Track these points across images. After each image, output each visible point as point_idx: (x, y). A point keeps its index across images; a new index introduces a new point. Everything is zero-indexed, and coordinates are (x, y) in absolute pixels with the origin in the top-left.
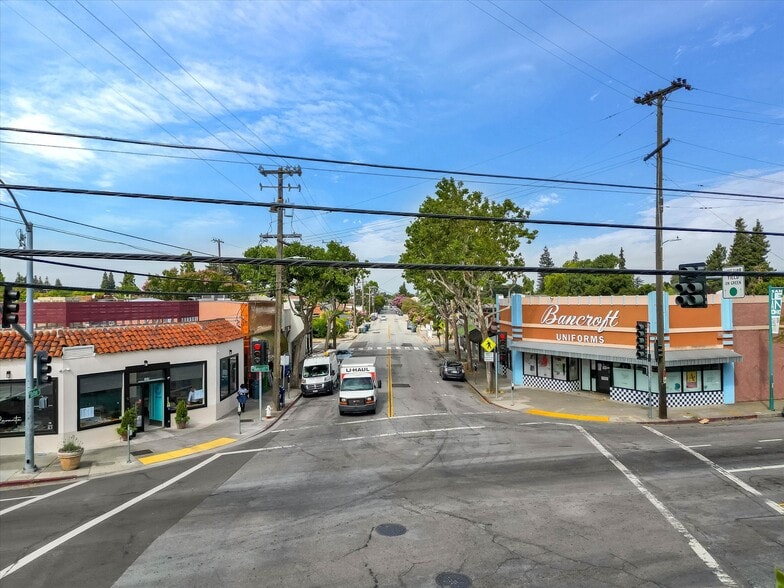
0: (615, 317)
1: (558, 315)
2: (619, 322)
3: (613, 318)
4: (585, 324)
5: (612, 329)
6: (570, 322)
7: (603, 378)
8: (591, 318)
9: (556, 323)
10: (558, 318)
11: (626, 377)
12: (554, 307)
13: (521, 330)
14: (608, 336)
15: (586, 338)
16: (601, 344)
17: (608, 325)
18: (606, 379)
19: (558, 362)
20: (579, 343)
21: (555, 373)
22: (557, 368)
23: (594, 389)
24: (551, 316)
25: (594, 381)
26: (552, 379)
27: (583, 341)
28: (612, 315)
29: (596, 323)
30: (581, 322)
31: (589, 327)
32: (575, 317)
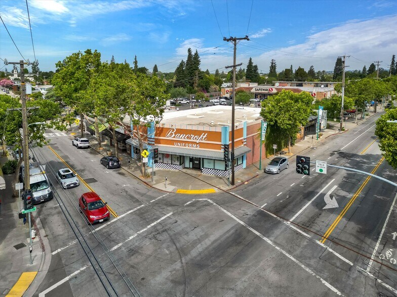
0: (205, 136)
2: (208, 138)
3: (204, 137)
4: (190, 139)
5: (203, 141)
6: (182, 137)
7: (196, 162)
8: (194, 136)
9: (174, 137)
11: (209, 163)
12: (173, 130)
13: (154, 140)
14: (202, 145)
15: (190, 145)
16: (198, 148)
17: (202, 140)
18: (198, 162)
19: (175, 156)
20: (187, 147)
21: (173, 162)
22: (174, 159)
23: (191, 167)
24: (172, 134)
25: (191, 163)
26: (172, 164)
27: (189, 146)
28: (204, 135)
29: (196, 138)
30: (188, 138)
31: (192, 140)
32: (185, 135)
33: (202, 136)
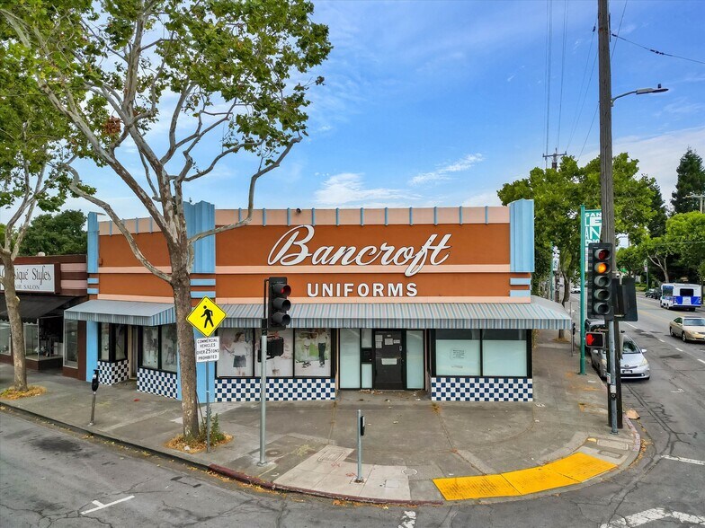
0: (442, 245)
1: (312, 246)
2: (451, 254)
3: (437, 249)
4: (378, 262)
5: (435, 268)
6: (344, 259)
7: (385, 361)
8: (392, 249)
9: (307, 261)
10: (312, 251)
11: (460, 354)
12: (304, 231)
13: (212, 282)
14: (428, 283)
15: (378, 287)
16: (412, 299)
17: (428, 262)
18: (393, 361)
19: (307, 342)
20: (363, 298)
21: (299, 366)
22: (304, 355)
23: (367, 383)
24: (298, 249)
25: (367, 368)
26: (295, 378)
27: (371, 294)
28: (436, 243)
29: (401, 258)
30: (366, 258)
31: (384, 268)
32: (353, 249)
33: (427, 246)
